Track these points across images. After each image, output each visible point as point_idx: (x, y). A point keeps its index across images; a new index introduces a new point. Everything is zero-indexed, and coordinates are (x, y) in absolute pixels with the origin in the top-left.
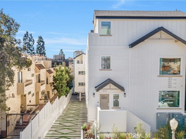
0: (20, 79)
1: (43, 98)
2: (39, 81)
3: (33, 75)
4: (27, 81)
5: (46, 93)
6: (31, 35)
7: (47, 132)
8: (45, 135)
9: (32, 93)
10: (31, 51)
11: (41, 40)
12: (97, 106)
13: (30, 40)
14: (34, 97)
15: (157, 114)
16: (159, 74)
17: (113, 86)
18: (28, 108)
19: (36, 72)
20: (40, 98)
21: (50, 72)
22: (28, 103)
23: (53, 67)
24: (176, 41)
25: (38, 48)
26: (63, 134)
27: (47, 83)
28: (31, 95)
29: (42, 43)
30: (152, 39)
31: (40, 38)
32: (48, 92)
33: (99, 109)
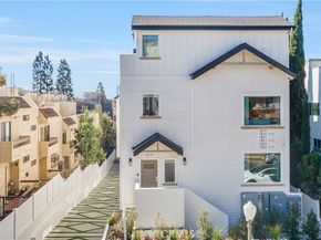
0: (7, 134)
1: (56, 168)
2: (47, 138)
3: (34, 128)
4: (21, 138)
5: (61, 159)
6: (47, 58)
7: (50, 229)
8: (46, 234)
9: (31, 159)
10: (48, 85)
11: (64, 66)
12: (137, 181)
13: (46, 67)
14: (37, 166)
15: (242, 194)
16: (243, 125)
17: (162, 147)
18: (21, 186)
19: (40, 122)
20: (49, 168)
21: (69, 121)
22: (22, 176)
23: (79, 112)
24: (271, 68)
25: (59, 81)
26: (80, 232)
27: (64, 142)
28: (29, 163)
29: (66, 72)
30: (229, 64)
31: (64, 62)
32: (67, 158)
33: (138, 186)
